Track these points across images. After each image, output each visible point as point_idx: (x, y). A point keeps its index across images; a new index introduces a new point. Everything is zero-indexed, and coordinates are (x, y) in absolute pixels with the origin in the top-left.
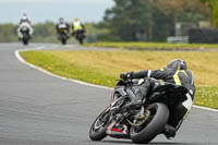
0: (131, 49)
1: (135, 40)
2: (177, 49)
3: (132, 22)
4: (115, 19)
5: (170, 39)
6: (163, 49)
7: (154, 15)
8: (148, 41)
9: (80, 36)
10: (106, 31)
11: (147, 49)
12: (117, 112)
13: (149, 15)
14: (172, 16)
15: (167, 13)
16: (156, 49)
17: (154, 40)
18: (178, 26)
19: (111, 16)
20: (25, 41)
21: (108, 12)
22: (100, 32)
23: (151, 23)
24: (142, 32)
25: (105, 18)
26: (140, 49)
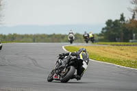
0: (113, 45)
1: (116, 41)
2: (134, 45)
3: (114, 33)
4: (106, 32)
5: (131, 41)
6: (128, 45)
7: (124, 30)
8: (121, 42)
9: (92, 40)
10: (102, 37)
11: (121, 45)
12: (56, 69)
13: (121, 30)
14: (131, 31)
15: (129, 29)
16: (124, 45)
17: (124, 41)
18: (134, 35)
19: (105, 31)
20: (71, 42)
21: (103, 29)
22: (100, 38)
23: (122, 34)
24: (118, 37)
25: (102, 32)
26: (117, 45)
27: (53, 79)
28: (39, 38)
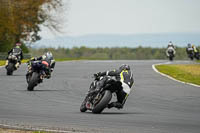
12: (89, 95)
27: (86, 109)
28: (118, 53)
